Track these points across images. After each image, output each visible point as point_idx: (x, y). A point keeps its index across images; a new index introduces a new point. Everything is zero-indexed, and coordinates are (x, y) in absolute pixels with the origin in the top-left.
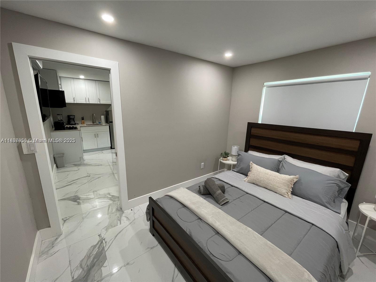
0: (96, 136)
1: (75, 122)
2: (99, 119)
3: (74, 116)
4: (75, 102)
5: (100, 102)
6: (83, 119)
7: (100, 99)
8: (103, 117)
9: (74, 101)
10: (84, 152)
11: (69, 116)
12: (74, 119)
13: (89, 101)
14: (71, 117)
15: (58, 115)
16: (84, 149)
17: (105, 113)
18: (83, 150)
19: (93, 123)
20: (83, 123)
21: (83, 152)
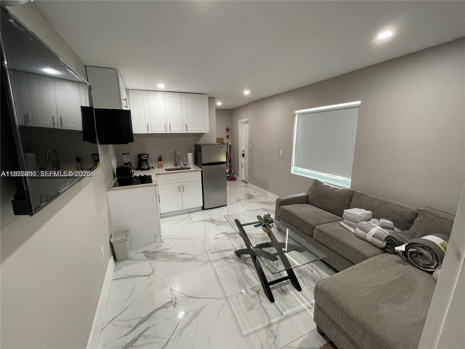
0: (181, 189)
1: (148, 165)
2: (185, 159)
3: (148, 155)
4: (149, 132)
5: (187, 131)
6: (160, 159)
7: (187, 126)
8: (190, 156)
9: (148, 130)
10: (162, 216)
11: (139, 156)
12: (146, 160)
13: (170, 129)
14: (143, 157)
15: (124, 154)
16: (161, 213)
17: (194, 148)
18: (159, 214)
19: (176, 165)
20: (161, 166)
21: (159, 218)
